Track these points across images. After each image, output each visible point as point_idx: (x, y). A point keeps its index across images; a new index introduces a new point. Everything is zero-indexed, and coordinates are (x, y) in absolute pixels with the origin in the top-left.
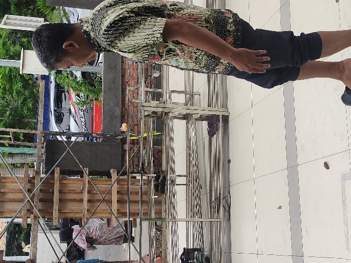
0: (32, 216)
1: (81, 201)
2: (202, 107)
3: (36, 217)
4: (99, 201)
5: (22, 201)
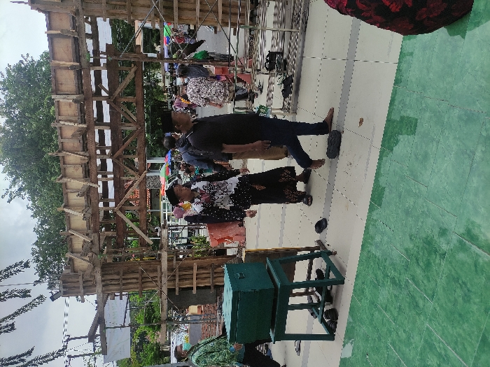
0: (159, 20)
1: (195, 10)
3: (161, 22)
4: (208, 11)
5: (149, 7)
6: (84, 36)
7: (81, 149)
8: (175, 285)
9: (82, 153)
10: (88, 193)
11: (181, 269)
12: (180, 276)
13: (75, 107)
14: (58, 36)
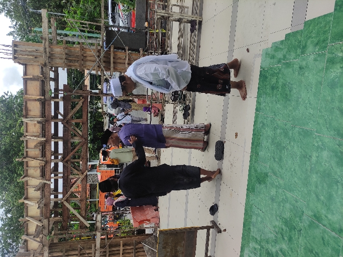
1: (125, 63)
2: (189, 15)
3: (102, 70)
5: (95, 61)
6: (48, 79)
7: (40, 156)
9: (41, 159)
10: (43, 188)
11: (111, 246)
12: (110, 251)
13: (39, 126)
14: (31, 79)
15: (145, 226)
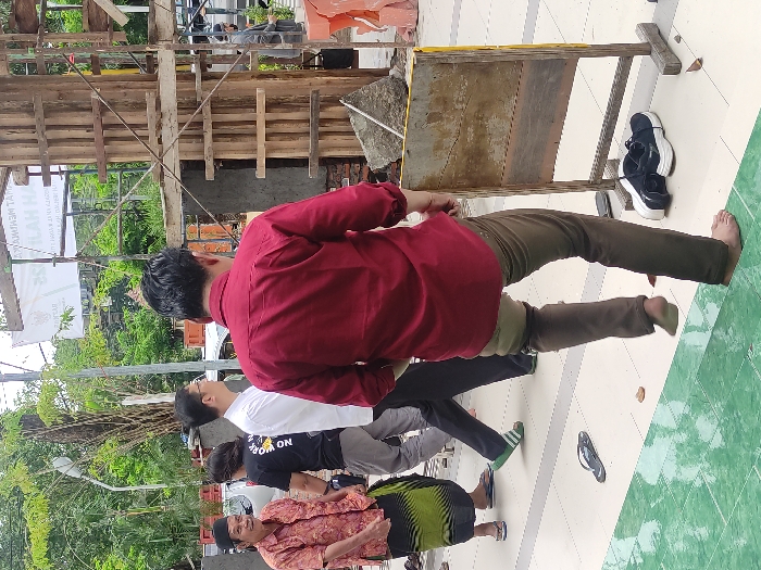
8: (201, 152)
11: (217, 105)
12: (215, 125)
15: (356, 37)
